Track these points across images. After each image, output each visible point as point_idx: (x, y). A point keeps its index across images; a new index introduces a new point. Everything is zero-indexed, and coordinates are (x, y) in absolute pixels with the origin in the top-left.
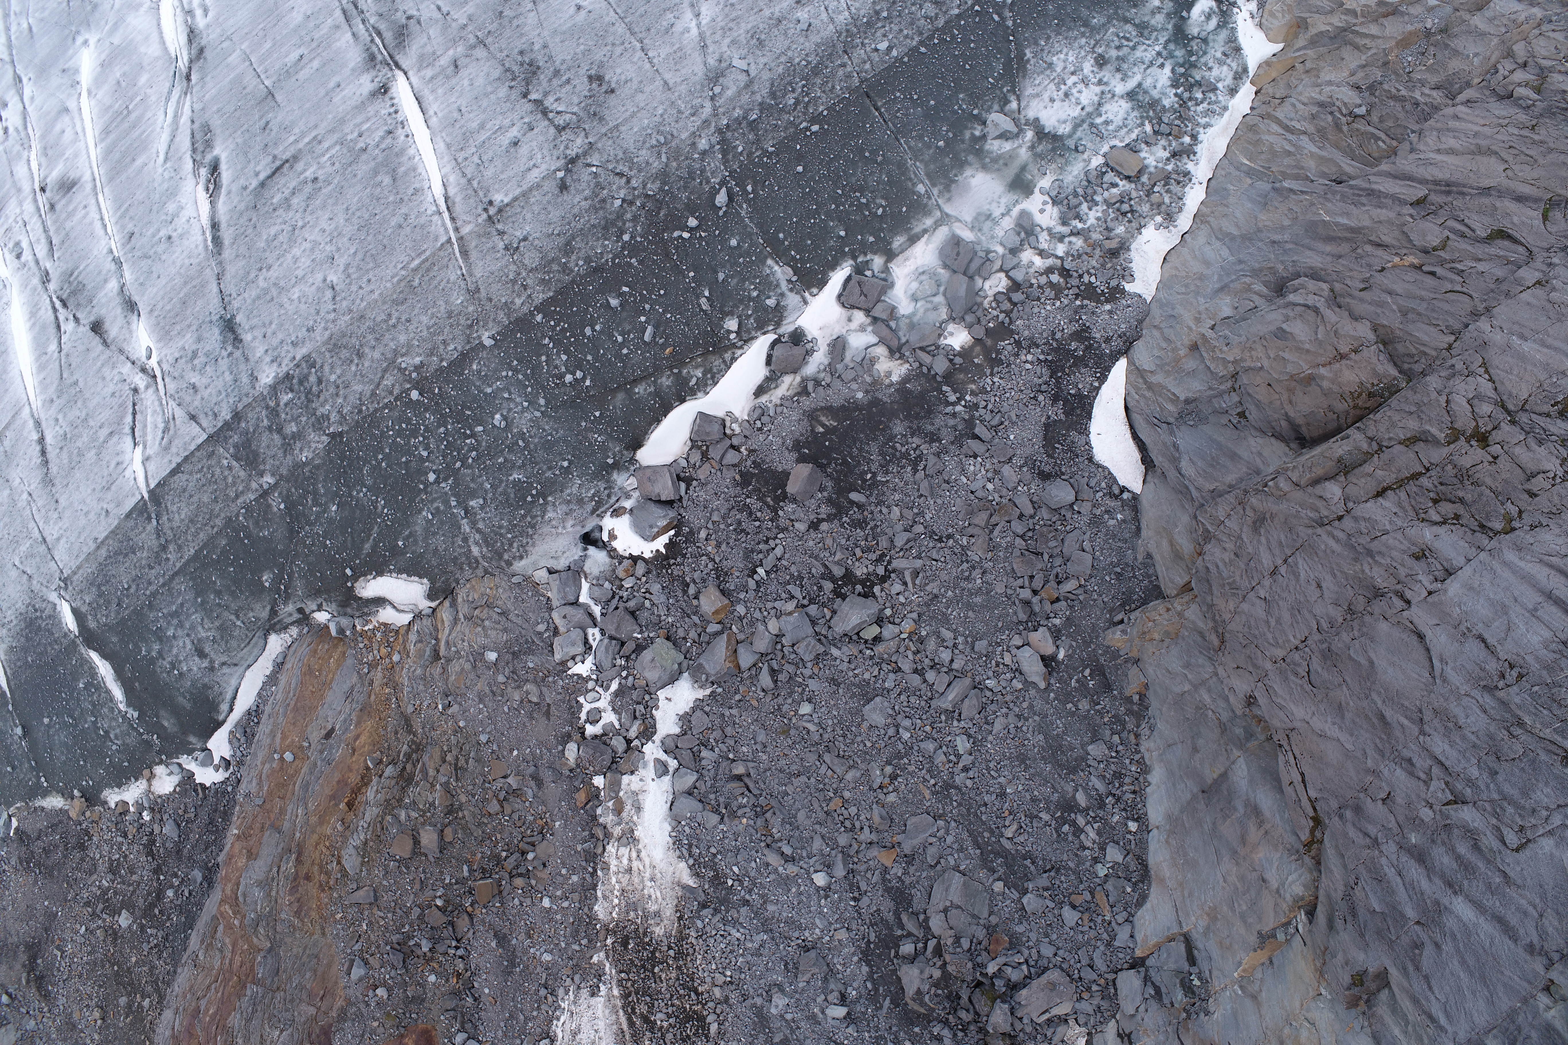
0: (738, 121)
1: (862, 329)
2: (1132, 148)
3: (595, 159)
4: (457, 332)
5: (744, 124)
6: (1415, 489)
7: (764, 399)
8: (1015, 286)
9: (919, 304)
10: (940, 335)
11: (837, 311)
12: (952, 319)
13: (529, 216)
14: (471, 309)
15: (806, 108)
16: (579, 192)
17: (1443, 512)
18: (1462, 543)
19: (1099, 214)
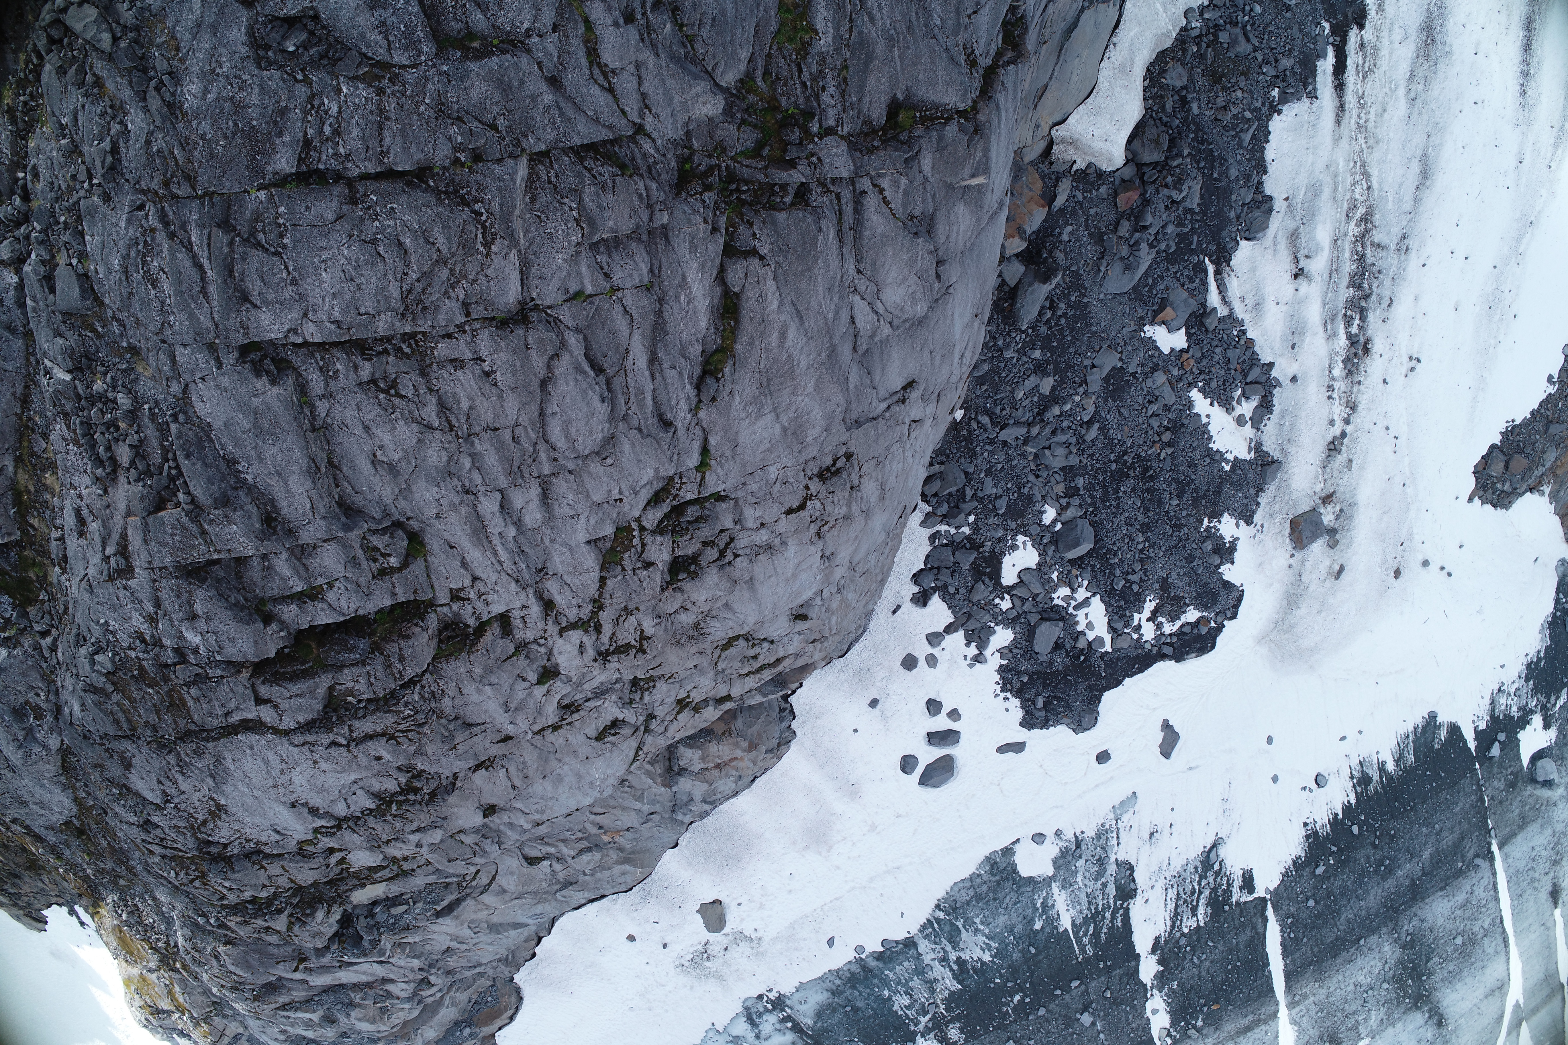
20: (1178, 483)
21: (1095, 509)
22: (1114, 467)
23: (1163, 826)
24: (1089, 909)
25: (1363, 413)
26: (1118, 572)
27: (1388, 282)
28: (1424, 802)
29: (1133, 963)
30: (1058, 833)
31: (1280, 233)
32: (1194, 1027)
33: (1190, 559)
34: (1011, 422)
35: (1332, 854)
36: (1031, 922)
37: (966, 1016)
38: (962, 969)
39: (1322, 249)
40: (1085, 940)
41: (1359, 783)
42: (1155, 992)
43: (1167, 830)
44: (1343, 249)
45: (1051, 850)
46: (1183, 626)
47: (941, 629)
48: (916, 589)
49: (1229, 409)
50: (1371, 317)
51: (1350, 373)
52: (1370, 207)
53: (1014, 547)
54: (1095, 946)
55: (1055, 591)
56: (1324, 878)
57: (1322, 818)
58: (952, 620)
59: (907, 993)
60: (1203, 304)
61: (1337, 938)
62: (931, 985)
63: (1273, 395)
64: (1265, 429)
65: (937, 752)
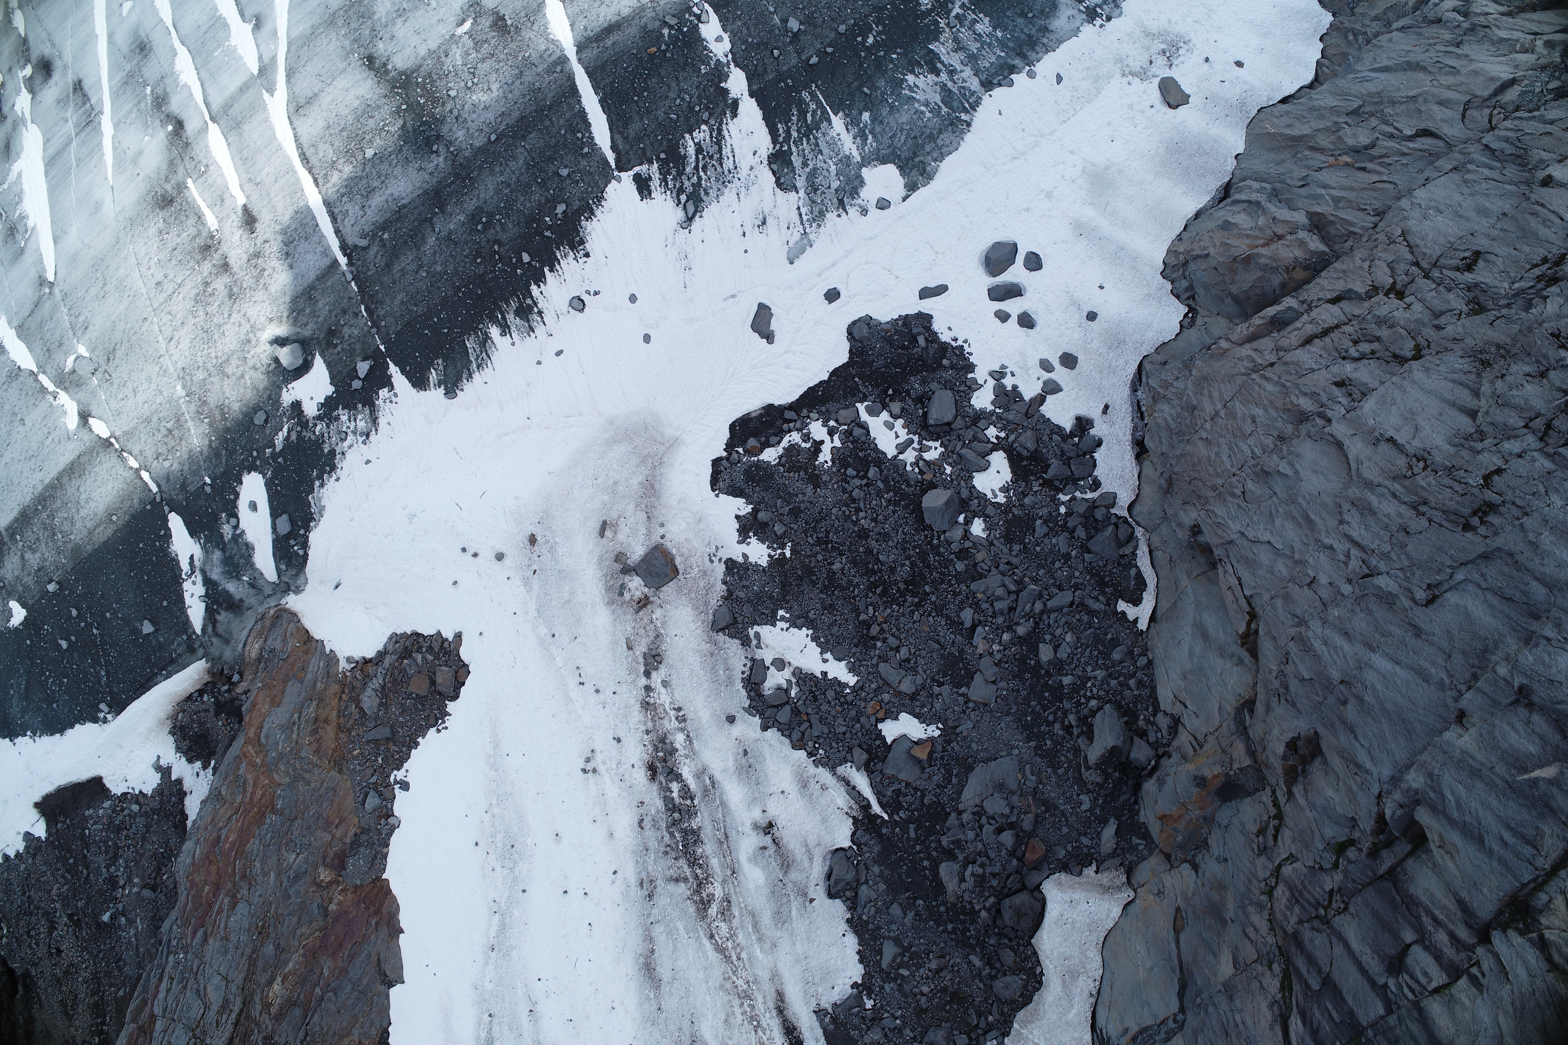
6: (1339, 335)
17: (1361, 350)
18: (1377, 372)
20: (839, 586)
21: (930, 543)
22: (927, 588)
23: (754, 235)
24: (816, 138)
25: (632, 701)
26: (880, 484)
27: (653, 844)
28: (444, 298)
29: (755, 87)
30: (864, 212)
31: (806, 864)
32: (671, 27)
33: (795, 512)
34: (1066, 610)
35: (549, 228)
36: (874, 119)
37: (917, 17)
38: (932, 64)
39: (749, 860)
40: (813, 106)
41: (530, 309)
42: (724, 60)
43: (748, 229)
44: (722, 866)
45: (869, 194)
46: (779, 442)
47: (1049, 398)
48: (1092, 432)
49: (798, 673)
50: (660, 804)
51: (663, 740)
52: (704, 918)
53: (1005, 489)
54: (801, 102)
55: (942, 454)
56: (554, 201)
57: (569, 265)
58: (1041, 408)
59: (980, 35)
60: (870, 772)
61: (524, 138)
62: (959, 47)
63: (749, 697)
64: (744, 661)
65: (1009, 276)
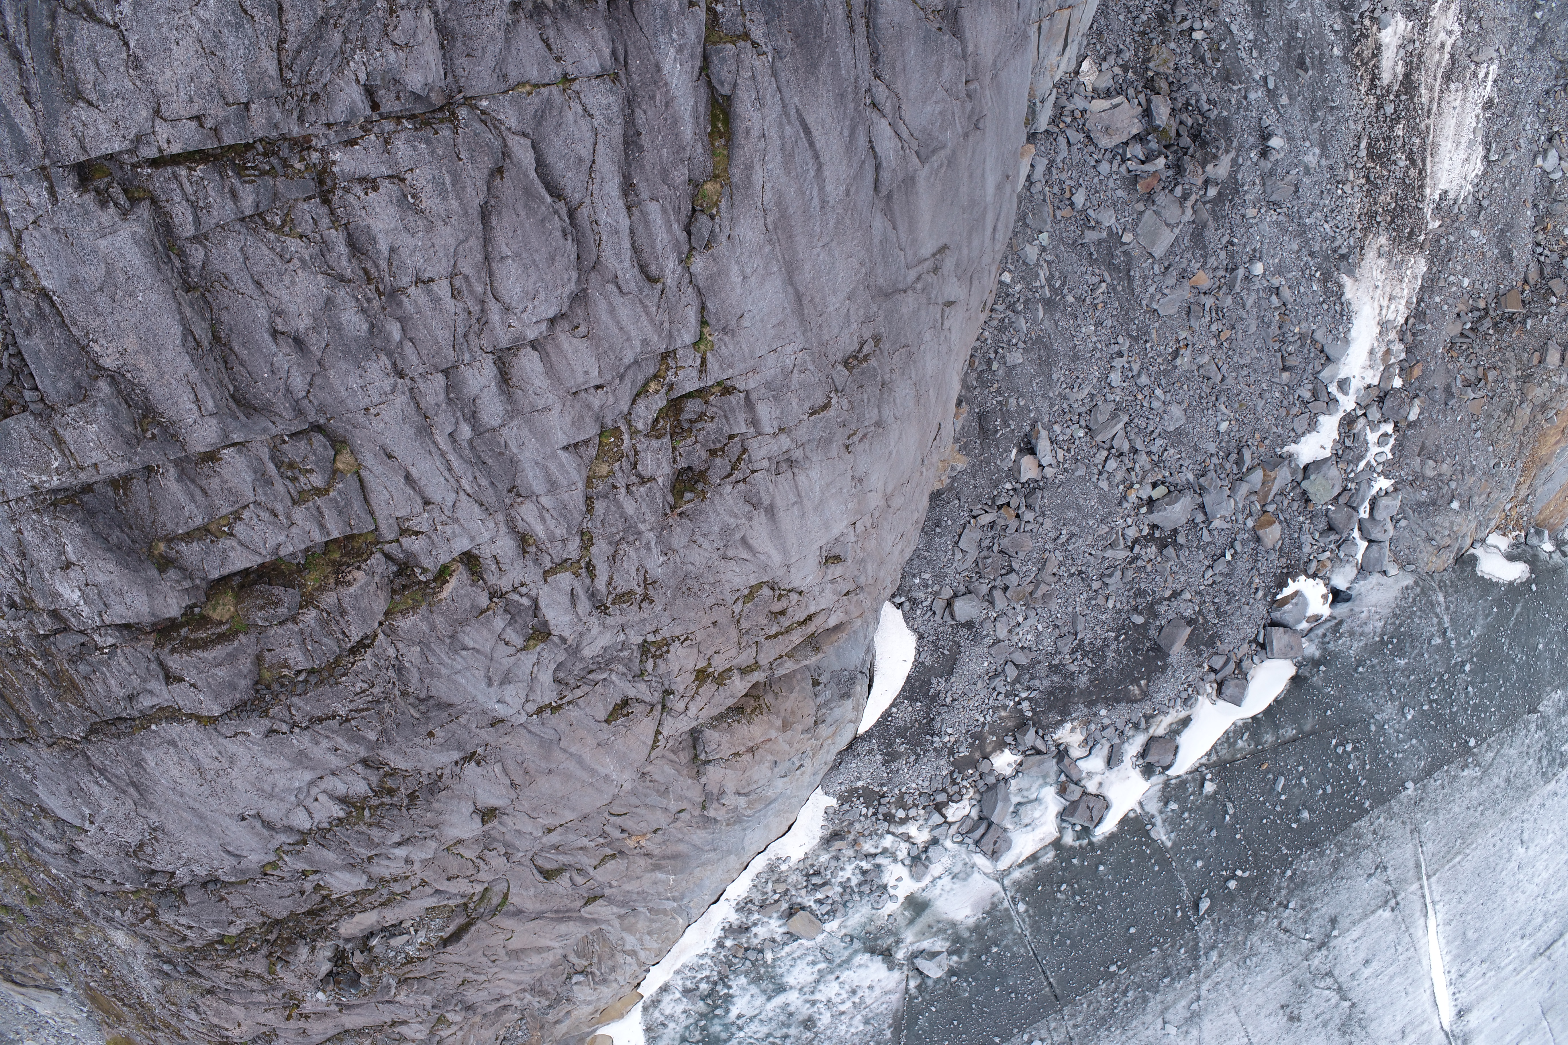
0: (1180, 976)
1: (1090, 775)
2: (792, 937)
3: (1305, 945)
4: (1432, 795)
5: (1175, 973)
6: (785, 624)
7: (1183, 714)
8: (939, 808)
9: (1033, 796)
10: (1021, 764)
11: (1112, 794)
12: (1006, 780)
13: (1365, 896)
14: (1419, 816)
15: (1117, 987)
16: (1321, 917)
17: (785, 602)
18: (795, 572)
19: (841, 873)
